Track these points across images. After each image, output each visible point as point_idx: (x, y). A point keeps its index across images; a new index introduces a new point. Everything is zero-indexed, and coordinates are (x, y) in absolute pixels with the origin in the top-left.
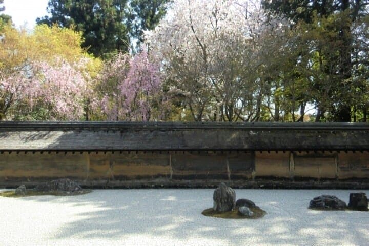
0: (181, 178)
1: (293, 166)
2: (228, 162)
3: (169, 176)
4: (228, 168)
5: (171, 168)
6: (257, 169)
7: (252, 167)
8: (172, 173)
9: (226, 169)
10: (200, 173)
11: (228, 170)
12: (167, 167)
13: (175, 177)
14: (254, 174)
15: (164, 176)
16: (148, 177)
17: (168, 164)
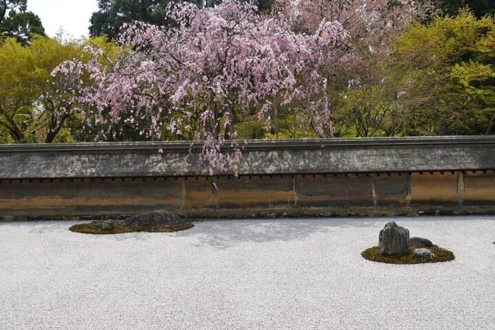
0: (309, 204)
1: (463, 188)
2: (373, 185)
3: (292, 203)
4: (374, 191)
5: (295, 193)
6: (412, 192)
7: (407, 190)
8: (296, 199)
9: (372, 193)
10: (334, 199)
11: (374, 195)
12: (290, 193)
13: (301, 204)
14: (409, 198)
15: (285, 203)
16: (265, 205)
17: (292, 189)
